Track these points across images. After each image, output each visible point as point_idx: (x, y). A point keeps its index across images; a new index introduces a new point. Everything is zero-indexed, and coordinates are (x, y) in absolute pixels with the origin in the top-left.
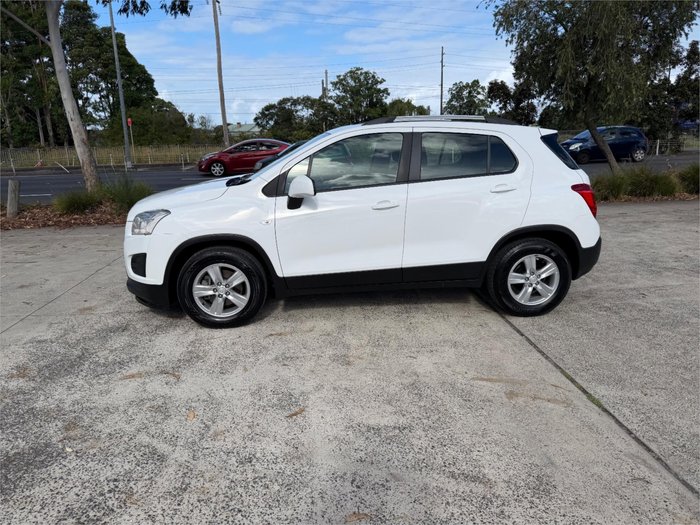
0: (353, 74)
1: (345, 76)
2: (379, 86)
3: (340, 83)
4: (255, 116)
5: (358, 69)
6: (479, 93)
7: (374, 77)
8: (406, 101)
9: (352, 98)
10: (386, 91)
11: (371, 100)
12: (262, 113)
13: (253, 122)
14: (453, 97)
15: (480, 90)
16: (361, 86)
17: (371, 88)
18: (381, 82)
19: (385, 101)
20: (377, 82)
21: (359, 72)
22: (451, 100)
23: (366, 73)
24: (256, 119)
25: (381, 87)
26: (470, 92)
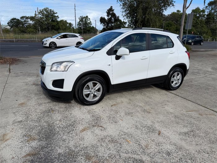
0: (45, 9)
1: (42, 10)
2: (55, 15)
3: (41, 12)
4: (8, 22)
5: (47, 8)
6: (88, 20)
7: (53, 11)
8: (65, 20)
9: (46, 18)
10: (58, 16)
11: (53, 19)
12: (11, 21)
13: (7, 24)
14: (80, 20)
15: (88, 19)
16: (49, 14)
17: (52, 15)
18: (56, 14)
19: (58, 20)
20: (54, 13)
21: (48, 9)
22: (79, 22)
23: (50, 10)
24: (8, 23)
25: (56, 15)
26: (85, 20)
